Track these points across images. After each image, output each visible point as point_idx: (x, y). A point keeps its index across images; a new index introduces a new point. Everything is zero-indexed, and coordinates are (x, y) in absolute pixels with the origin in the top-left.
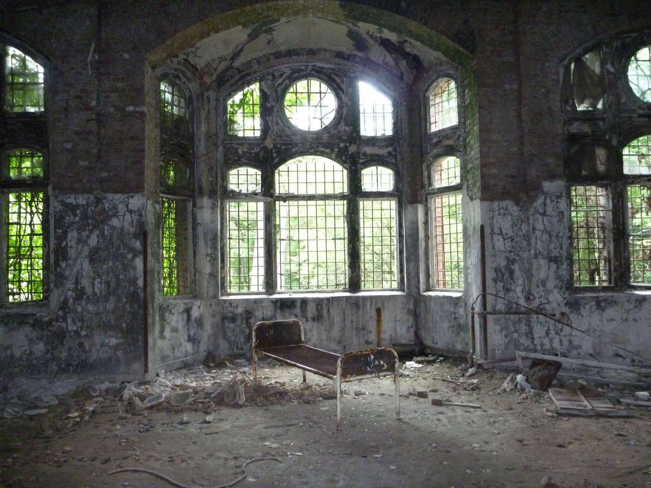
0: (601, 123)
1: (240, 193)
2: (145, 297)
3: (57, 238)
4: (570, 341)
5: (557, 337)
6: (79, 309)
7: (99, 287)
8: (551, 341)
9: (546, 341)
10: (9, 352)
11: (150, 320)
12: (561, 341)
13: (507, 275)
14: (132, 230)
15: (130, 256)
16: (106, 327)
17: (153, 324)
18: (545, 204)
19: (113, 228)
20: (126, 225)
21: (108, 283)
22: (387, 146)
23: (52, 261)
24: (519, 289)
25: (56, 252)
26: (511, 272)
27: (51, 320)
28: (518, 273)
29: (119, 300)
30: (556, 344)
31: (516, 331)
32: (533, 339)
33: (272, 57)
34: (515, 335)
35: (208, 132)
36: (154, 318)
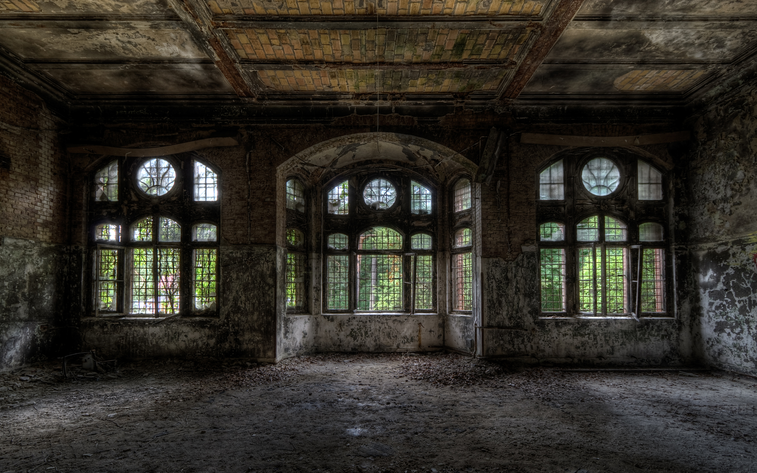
0: (563, 209)
1: (335, 250)
2: (275, 312)
3: (224, 277)
4: (538, 347)
5: (529, 344)
6: (237, 319)
7: (249, 307)
8: (525, 346)
9: (522, 346)
10: (195, 344)
11: (278, 327)
12: (532, 347)
13: (497, 305)
14: (268, 273)
15: (267, 288)
16: (252, 329)
17: (280, 329)
18: (523, 260)
19: (257, 271)
20: (265, 269)
21: (254, 304)
22: (427, 221)
23: (221, 290)
24: (505, 313)
25: (224, 284)
26: (500, 303)
27: (220, 325)
28: (504, 303)
29: (260, 314)
30: (529, 348)
31: (502, 339)
32: (513, 345)
33: (356, 165)
34: (502, 342)
35: (316, 212)
36: (280, 325)
